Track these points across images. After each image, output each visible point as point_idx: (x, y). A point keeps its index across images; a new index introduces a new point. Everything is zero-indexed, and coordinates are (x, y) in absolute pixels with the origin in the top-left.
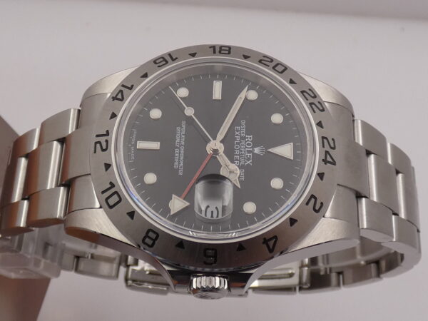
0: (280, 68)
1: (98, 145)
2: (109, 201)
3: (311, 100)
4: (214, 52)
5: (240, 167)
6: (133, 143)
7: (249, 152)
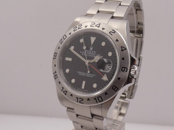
0: (65, 37)
1: (81, 102)
2: (100, 101)
3: (77, 28)
4: (56, 58)
5: (96, 55)
6: (82, 90)
7: (91, 52)
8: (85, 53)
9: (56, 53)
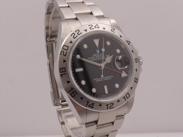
0: (65, 48)
1: (111, 107)
2: (128, 97)
3: (76, 35)
8: (94, 58)
9: (62, 69)
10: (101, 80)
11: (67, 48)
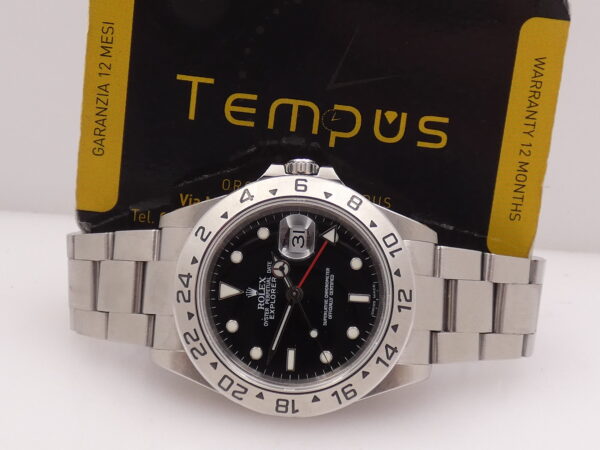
0: (226, 383)
1: (408, 298)
3: (197, 345)
5: (272, 275)
6: (374, 302)
7: (262, 291)
8: (267, 309)
9: (278, 405)
10: (331, 305)
11: (226, 379)
